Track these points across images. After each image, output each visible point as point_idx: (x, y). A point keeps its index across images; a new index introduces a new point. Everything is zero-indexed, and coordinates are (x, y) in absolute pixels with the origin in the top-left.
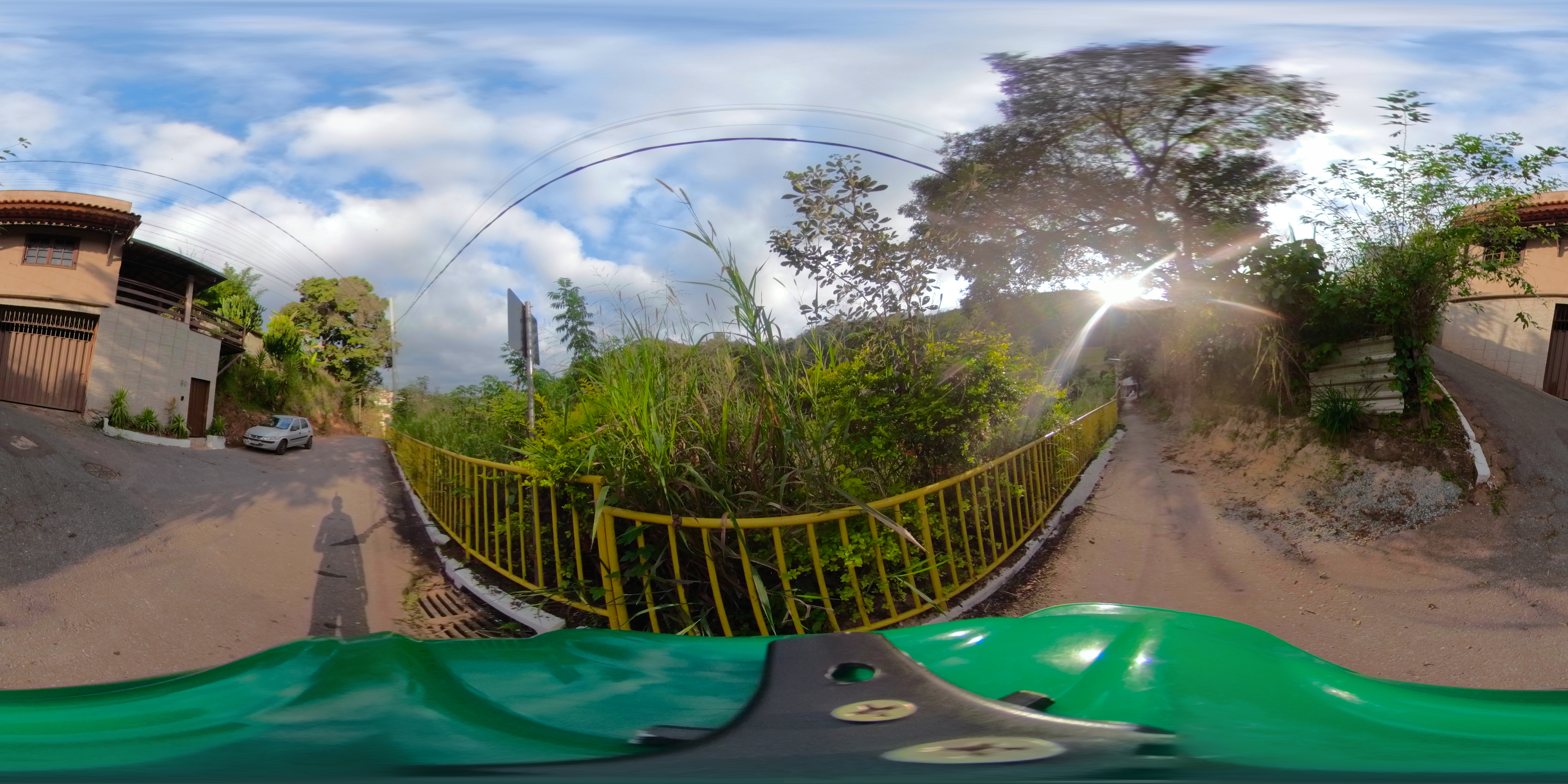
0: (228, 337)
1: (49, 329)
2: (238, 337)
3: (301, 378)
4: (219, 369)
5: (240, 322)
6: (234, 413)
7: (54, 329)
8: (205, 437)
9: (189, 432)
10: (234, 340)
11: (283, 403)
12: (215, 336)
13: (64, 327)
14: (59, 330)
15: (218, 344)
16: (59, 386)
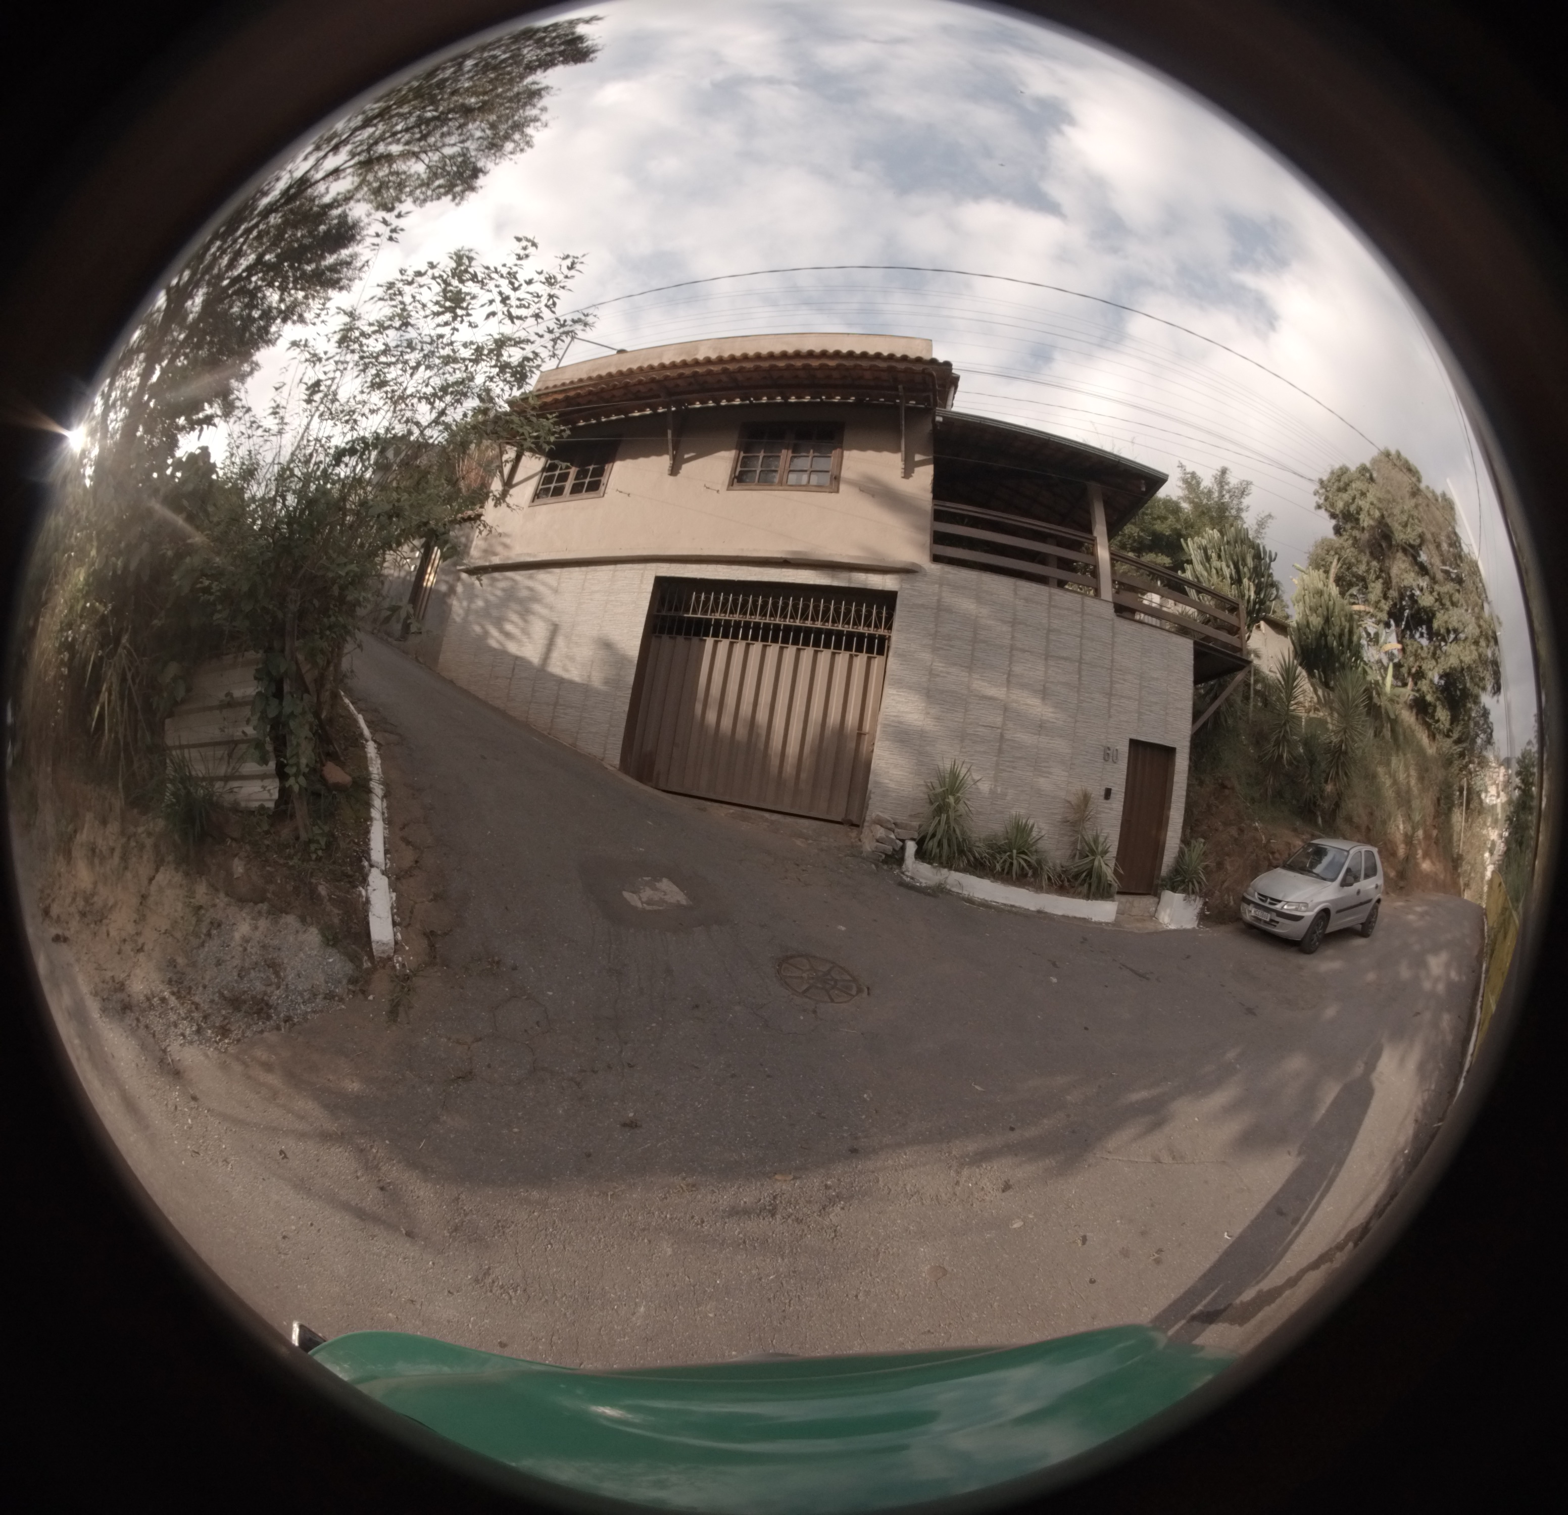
0: (1210, 631)
1: (788, 629)
2: (1233, 630)
3: (1371, 733)
4: (1196, 715)
5: (1231, 592)
6: (1234, 831)
7: (798, 630)
8: (1157, 895)
9: (1116, 885)
10: (1224, 636)
11: (1337, 805)
12: (1183, 630)
13: (819, 624)
14: (808, 631)
15: (1185, 648)
16: (807, 761)
